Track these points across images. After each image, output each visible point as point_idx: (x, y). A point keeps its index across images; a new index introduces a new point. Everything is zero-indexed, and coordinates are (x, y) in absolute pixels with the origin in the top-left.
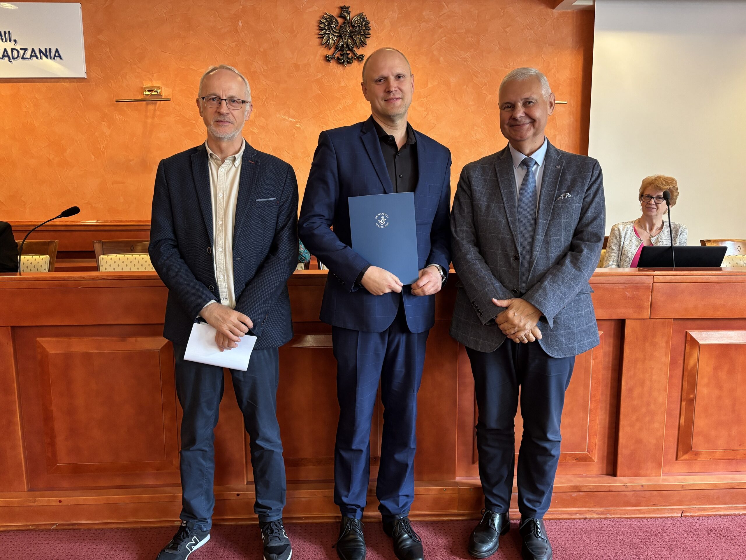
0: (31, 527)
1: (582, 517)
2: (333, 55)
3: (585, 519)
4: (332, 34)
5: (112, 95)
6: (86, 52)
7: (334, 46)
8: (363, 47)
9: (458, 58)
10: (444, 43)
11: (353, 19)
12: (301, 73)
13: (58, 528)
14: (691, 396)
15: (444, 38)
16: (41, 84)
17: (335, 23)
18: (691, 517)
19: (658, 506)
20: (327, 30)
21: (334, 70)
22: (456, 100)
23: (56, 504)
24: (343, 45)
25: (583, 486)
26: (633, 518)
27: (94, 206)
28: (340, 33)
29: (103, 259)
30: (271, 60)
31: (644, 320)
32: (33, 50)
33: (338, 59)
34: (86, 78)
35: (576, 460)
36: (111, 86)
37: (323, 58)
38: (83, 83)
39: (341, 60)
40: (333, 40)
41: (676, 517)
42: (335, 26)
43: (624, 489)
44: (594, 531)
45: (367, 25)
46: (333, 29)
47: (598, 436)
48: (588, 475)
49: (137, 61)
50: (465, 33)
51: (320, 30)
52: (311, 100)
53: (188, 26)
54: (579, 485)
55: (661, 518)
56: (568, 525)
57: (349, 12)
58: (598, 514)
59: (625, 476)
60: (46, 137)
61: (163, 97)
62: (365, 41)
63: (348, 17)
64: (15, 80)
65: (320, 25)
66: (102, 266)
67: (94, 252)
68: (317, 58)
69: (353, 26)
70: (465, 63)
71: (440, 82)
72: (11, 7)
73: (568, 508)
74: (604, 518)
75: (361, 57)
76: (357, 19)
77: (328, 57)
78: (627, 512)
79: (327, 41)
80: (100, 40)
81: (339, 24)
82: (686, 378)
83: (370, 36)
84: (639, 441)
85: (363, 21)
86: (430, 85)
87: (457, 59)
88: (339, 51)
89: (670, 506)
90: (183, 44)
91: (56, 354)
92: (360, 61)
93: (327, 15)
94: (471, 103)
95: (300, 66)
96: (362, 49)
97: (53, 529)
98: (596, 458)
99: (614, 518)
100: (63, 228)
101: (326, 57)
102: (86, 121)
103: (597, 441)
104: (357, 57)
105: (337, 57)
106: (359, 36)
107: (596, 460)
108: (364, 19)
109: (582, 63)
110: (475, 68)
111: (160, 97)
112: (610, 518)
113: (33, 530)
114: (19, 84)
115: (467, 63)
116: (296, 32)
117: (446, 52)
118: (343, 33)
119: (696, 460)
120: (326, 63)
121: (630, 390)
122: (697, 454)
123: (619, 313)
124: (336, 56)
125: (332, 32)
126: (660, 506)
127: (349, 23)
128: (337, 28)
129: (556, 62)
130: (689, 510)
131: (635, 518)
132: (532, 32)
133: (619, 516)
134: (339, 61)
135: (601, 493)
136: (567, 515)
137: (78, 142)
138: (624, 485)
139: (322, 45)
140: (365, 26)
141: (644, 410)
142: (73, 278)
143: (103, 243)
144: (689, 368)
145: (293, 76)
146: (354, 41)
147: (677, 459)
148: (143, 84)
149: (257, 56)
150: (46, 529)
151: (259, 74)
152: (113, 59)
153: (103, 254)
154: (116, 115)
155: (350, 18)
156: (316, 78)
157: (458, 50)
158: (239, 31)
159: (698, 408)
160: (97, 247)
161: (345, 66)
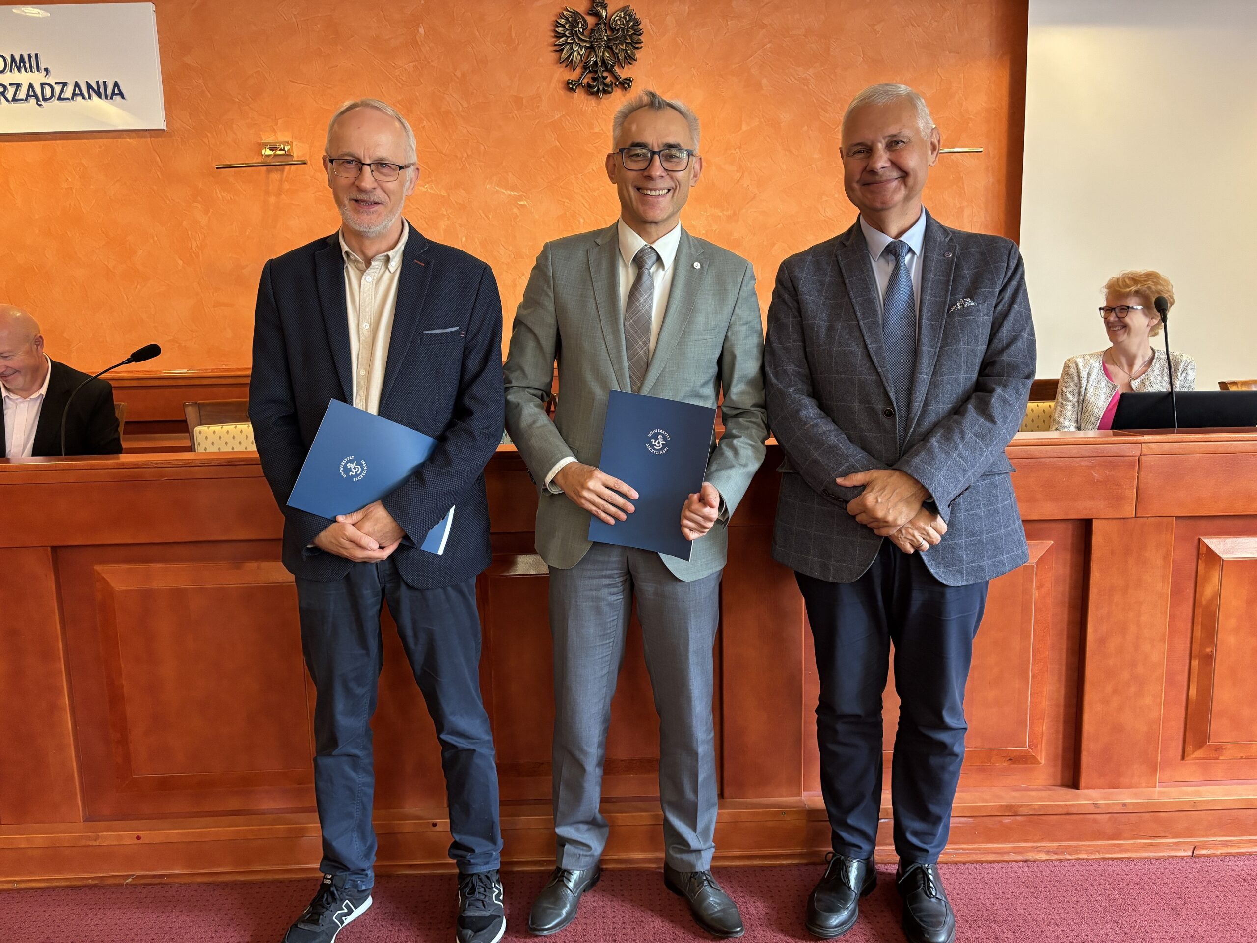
0: (90, 880)
1: (1020, 857)
2: (579, 80)
3: (1026, 861)
4: (577, 44)
5: (210, 157)
6: (164, 85)
7: (581, 65)
8: (630, 64)
9: (793, 79)
10: (770, 54)
11: (613, 17)
12: (526, 112)
13: (135, 882)
14: (1208, 650)
15: (769, 46)
16: (92, 141)
17: (582, 25)
18: (1208, 856)
19: (1151, 839)
20: (568, 37)
21: (581, 106)
22: (790, 152)
23: (132, 843)
24: (595, 62)
25: (1021, 806)
26: (1108, 859)
27: (183, 345)
28: (590, 42)
29: (200, 432)
30: (475, 91)
31: (1126, 520)
32: (77, 85)
33: (589, 86)
34: (166, 129)
35: (1009, 761)
36: (207, 143)
37: (563, 86)
38: (160, 139)
39: (593, 87)
40: (579, 53)
41: (1183, 858)
42: (581, 31)
43: (1092, 809)
44: (1042, 882)
45: (636, 27)
46: (579, 35)
47: (1045, 721)
48: (1031, 787)
49: (251, 99)
50: (804, 36)
51: (557, 37)
52: (543, 157)
53: (334, 36)
54: (1014, 804)
55: (1157, 858)
56: (997, 873)
57: (606, 4)
58: (1048, 852)
59: (1095, 789)
60: (102, 230)
61: (295, 159)
62: (633, 54)
63: (604, 14)
64: (49, 136)
65: (557, 30)
66: (199, 444)
67: (185, 421)
68: (553, 85)
69: (612, 30)
70: (806, 88)
71: (762, 120)
72: (39, 13)
73: (997, 843)
74: (1058, 860)
75: (628, 82)
76: (620, 16)
77: (571, 83)
78: (1098, 850)
79: (570, 55)
80: (187, 64)
81: (590, 27)
82: (1198, 619)
83: (642, 44)
84: (1118, 729)
85: (630, 20)
86: (745, 128)
87: (791, 82)
88: (590, 72)
89: (1173, 838)
90: (327, 68)
91: (127, 591)
92: (626, 89)
93: (569, 11)
94: (816, 156)
95: (524, 101)
96: (629, 69)
97: (127, 884)
98: (1043, 759)
99: (1076, 859)
100: (135, 383)
101: (568, 83)
102: (168, 202)
103: (1044, 728)
104: (620, 83)
105: (586, 84)
106: (623, 46)
107: (1043, 762)
108: (630, 16)
109: (1008, 81)
110: (824, 97)
111: (290, 158)
112: (1069, 860)
113: (95, 886)
114: (54, 142)
115: (809, 88)
116: (517, 42)
117: (772, 69)
118: (596, 42)
119: (1217, 758)
120: (568, 93)
121: (1102, 641)
122: (1218, 749)
123: (1081, 509)
124: (585, 81)
125: (577, 40)
126: (1155, 838)
127: (605, 24)
128: (586, 33)
129: (963, 82)
130: (1205, 845)
131: (1113, 859)
132: (921, 31)
133: (1085, 856)
134: (590, 90)
135: (1055, 817)
136: (994, 855)
137: (156, 238)
138: (1093, 804)
139: (561, 63)
140: (633, 28)
141: (1126, 675)
142: (153, 463)
143: (200, 406)
144: (1204, 602)
145: (513, 117)
146: (614, 55)
147: (1183, 758)
148: (261, 138)
149: (450, 85)
150: (115, 884)
151: (455, 115)
152: (209, 96)
153: (201, 425)
154: (218, 191)
155: (606, 15)
156: (550, 121)
157: (793, 65)
158: (420, 43)
159: (1220, 668)
160: (191, 413)
161: (601, 99)
